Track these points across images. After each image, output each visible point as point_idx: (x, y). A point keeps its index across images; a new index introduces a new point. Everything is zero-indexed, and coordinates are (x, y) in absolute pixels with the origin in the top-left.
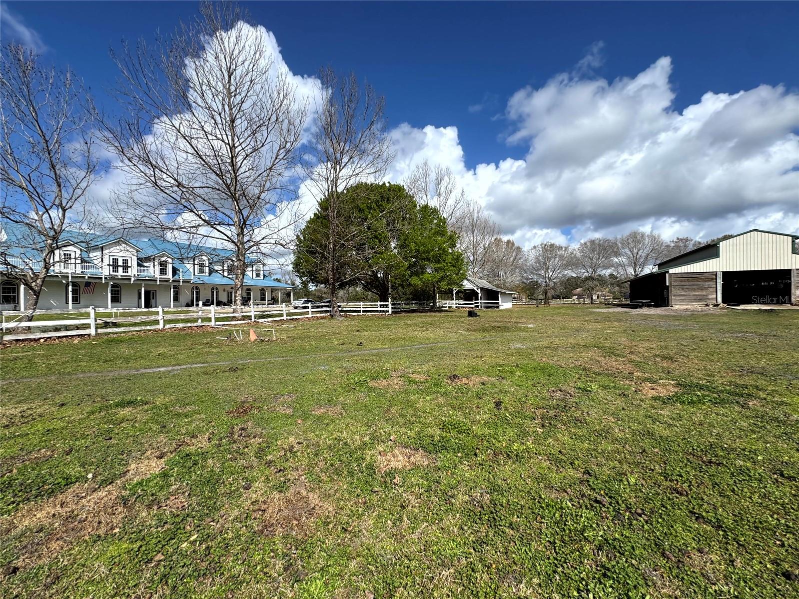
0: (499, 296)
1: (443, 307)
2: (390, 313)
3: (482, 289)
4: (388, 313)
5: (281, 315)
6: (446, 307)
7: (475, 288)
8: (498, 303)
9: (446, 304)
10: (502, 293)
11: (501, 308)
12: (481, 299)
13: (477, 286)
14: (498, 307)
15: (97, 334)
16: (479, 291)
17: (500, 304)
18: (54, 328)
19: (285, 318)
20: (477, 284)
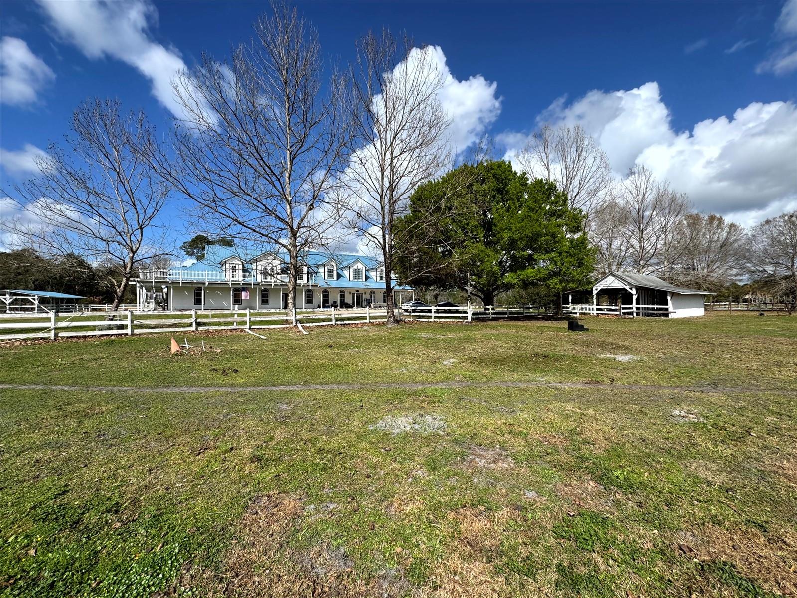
0: (669, 298)
1: (571, 313)
2: (469, 320)
3: (638, 289)
4: (465, 321)
5: (331, 320)
6: (576, 313)
7: (627, 288)
8: (667, 309)
9: (576, 309)
10: (673, 295)
11: (671, 316)
12: (637, 303)
13: (629, 284)
14: (667, 315)
15: (133, 334)
16: (633, 292)
17: (670, 310)
18: (108, 327)
19: (333, 323)
20: (629, 280)
